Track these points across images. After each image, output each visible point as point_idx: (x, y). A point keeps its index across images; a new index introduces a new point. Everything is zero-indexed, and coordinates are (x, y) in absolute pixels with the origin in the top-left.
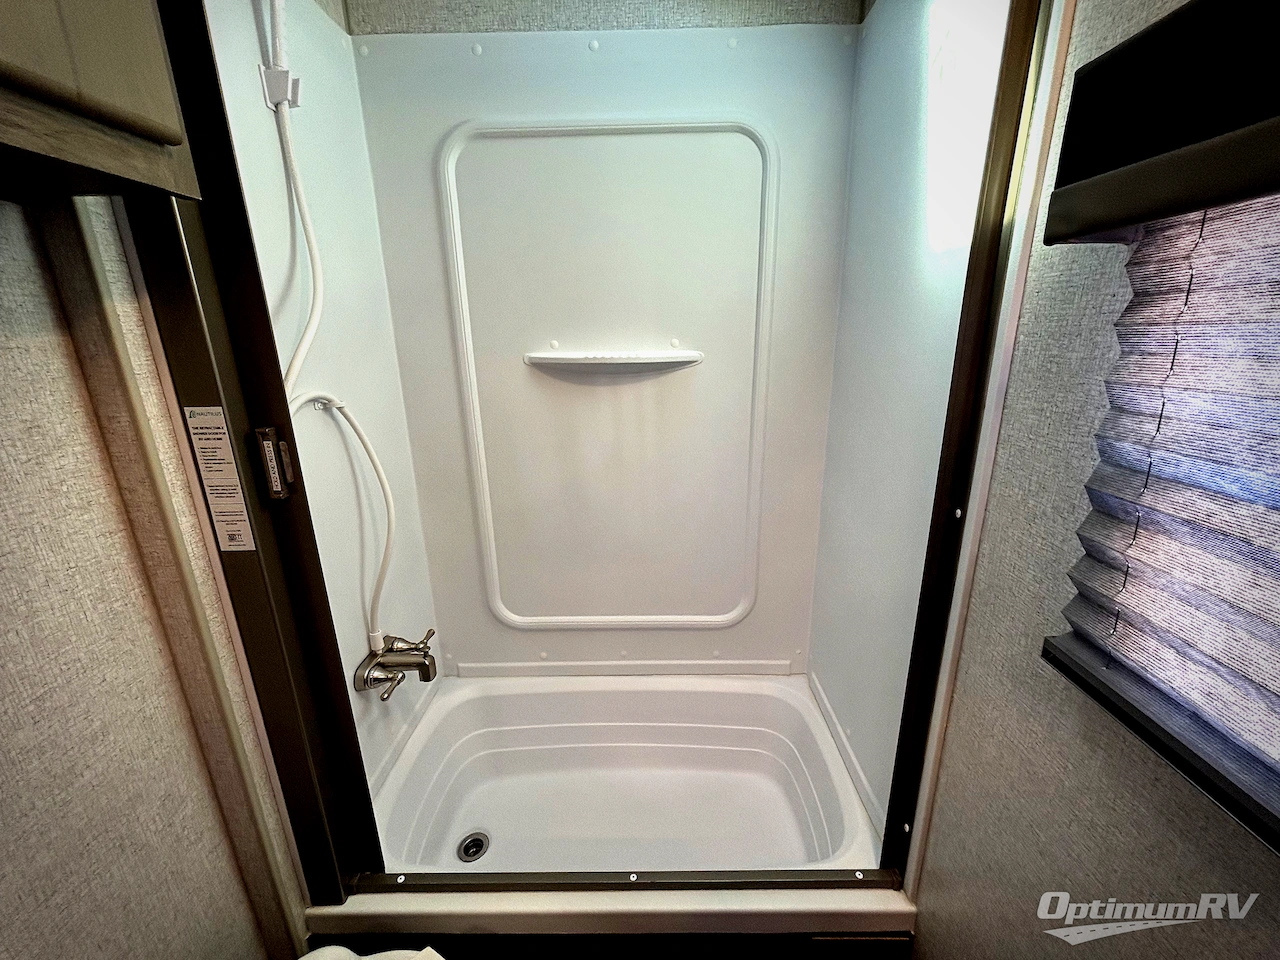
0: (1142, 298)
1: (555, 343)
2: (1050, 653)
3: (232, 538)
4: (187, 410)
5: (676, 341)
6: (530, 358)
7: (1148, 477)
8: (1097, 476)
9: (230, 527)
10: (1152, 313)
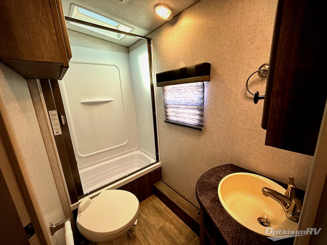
0: (164, 91)
1: (86, 99)
2: (165, 122)
3: (57, 133)
4: (49, 111)
5: (109, 97)
6: (81, 102)
7: (167, 104)
8: (164, 105)
9: (56, 131)
10: (164, 92)
